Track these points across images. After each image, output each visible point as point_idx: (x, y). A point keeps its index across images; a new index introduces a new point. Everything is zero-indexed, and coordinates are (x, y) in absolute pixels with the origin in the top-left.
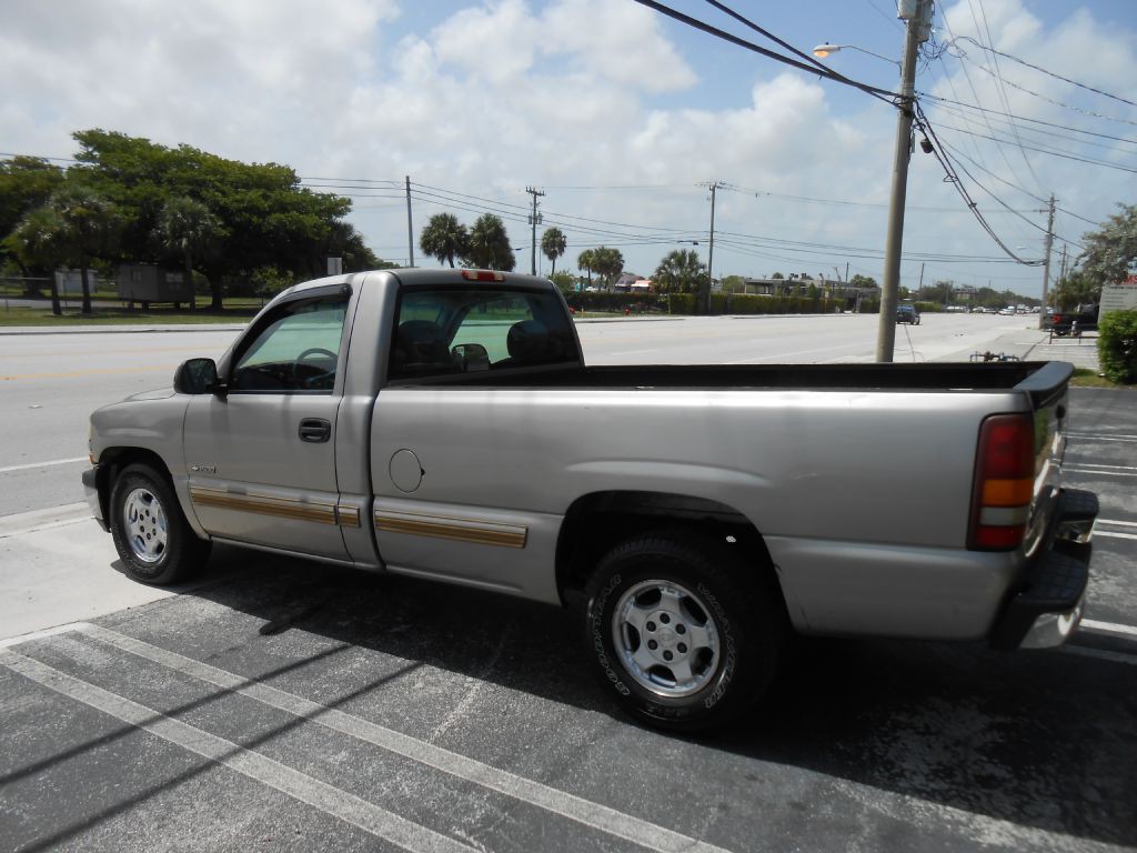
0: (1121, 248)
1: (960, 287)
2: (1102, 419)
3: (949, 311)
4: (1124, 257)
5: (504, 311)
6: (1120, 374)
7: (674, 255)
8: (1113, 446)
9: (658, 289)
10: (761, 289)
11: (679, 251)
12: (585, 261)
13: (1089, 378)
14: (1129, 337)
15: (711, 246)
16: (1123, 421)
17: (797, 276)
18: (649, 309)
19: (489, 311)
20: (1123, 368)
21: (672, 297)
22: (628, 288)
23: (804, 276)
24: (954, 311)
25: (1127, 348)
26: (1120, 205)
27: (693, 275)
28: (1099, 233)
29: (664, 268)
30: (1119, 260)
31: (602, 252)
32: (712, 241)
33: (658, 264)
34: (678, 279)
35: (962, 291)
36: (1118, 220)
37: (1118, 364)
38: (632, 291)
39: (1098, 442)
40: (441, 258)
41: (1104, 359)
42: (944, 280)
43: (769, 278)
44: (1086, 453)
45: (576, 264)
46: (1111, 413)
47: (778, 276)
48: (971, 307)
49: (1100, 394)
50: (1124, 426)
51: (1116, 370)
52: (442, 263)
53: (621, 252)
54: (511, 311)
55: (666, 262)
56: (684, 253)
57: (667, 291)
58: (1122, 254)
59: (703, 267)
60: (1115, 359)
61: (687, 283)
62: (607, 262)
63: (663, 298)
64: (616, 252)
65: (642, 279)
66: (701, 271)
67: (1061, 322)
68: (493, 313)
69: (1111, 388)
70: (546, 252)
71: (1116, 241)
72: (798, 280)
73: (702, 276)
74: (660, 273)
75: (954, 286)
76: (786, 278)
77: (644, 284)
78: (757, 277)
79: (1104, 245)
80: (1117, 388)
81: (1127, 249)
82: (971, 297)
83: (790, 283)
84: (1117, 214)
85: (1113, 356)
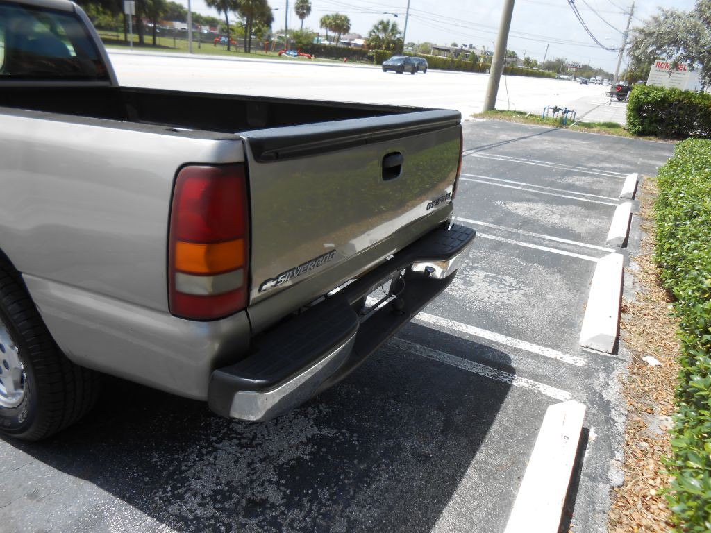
0: (653, 40)
1: (570, 62)
2: (607, 159)
3: (560, 79)
4: (654, 47)
5: (264, 53)
6: (636, 129)
7: (381, 23)
8: (601, 179)
9: (369, 46)
10: (442, 52)
11: (385, 20)
12: (324, 23)
13: (617, 130)
14: (647, 104)
15: (407, 18)
16: (620, 161)
17: (466, 46)
18: (362, 59)
19: (252, 51)
20: (639, 125)
21: (377, 52)
22: (349, 44)
23: (471, 46)
24: (563, 79)
25: (645, 111)
26: (660, 8)
27: (393, 38)
28: (642, 28)
29: (374, 32)
30: (650, 49)
31: (336, 17)
32: (407, 15)
33: (371, 28)
34: (383, 41)
35: (572, 66)
36: (656, 19)
37: (636, 122)
38: (352, 46)
39: (591, 175)
40: (219, 9)
41: (629, 117)
42: (561, 58)
43: (449, 46)
44: (578, 183)
45: (319, 24)
46: (617, 155)
47: (455, 45)
48: (575, 77)
49: (619, 141)
50: (618, 166)
51: (634, 126)
52: (219, 14)
53: (349, 18)
54: (269, 53)
55: (376, 27)
56: (388, 22)
57: (374, 48)
58: (653, 45)
59: (400, 33)
60: (635, 118)
61: (388, 44)
62: (339, 24)
63: (371, 52)
64: (346, 18)
65: (360, 37)
66: (398, 36)
67: (621, 91)
68: (255, 54)
69: (629, 137)
70: (298, 13)
71: (650, 35)
72: (467, 49)
73: (399, 39)
74: (371, 35)
75: (566, 62)
76: (459, 47)
77: (360, 42)
78: (441, 44)
79: (642, 37)
80: (632, 138)
81: (657, 40)
82: (577, 71)
83: (461, 50)
84: (656, 15)
85: (634, 116)
